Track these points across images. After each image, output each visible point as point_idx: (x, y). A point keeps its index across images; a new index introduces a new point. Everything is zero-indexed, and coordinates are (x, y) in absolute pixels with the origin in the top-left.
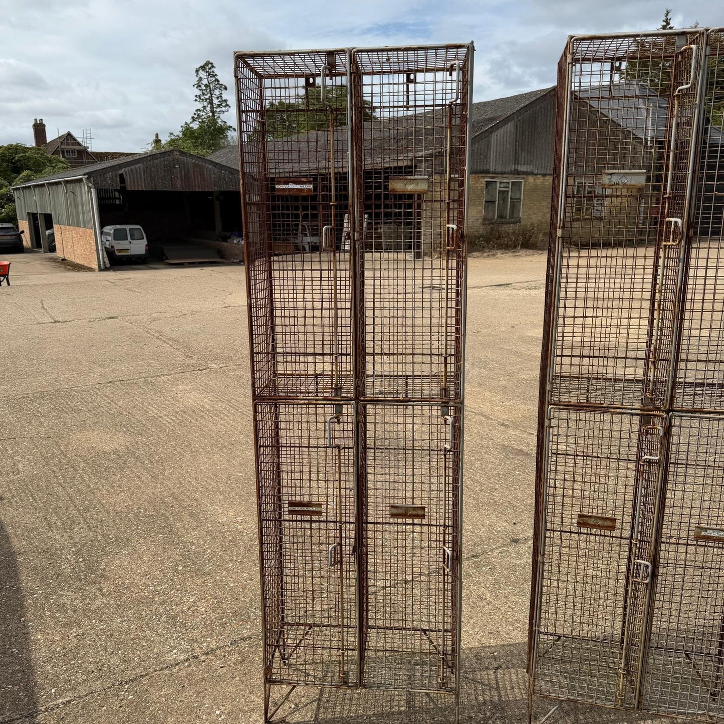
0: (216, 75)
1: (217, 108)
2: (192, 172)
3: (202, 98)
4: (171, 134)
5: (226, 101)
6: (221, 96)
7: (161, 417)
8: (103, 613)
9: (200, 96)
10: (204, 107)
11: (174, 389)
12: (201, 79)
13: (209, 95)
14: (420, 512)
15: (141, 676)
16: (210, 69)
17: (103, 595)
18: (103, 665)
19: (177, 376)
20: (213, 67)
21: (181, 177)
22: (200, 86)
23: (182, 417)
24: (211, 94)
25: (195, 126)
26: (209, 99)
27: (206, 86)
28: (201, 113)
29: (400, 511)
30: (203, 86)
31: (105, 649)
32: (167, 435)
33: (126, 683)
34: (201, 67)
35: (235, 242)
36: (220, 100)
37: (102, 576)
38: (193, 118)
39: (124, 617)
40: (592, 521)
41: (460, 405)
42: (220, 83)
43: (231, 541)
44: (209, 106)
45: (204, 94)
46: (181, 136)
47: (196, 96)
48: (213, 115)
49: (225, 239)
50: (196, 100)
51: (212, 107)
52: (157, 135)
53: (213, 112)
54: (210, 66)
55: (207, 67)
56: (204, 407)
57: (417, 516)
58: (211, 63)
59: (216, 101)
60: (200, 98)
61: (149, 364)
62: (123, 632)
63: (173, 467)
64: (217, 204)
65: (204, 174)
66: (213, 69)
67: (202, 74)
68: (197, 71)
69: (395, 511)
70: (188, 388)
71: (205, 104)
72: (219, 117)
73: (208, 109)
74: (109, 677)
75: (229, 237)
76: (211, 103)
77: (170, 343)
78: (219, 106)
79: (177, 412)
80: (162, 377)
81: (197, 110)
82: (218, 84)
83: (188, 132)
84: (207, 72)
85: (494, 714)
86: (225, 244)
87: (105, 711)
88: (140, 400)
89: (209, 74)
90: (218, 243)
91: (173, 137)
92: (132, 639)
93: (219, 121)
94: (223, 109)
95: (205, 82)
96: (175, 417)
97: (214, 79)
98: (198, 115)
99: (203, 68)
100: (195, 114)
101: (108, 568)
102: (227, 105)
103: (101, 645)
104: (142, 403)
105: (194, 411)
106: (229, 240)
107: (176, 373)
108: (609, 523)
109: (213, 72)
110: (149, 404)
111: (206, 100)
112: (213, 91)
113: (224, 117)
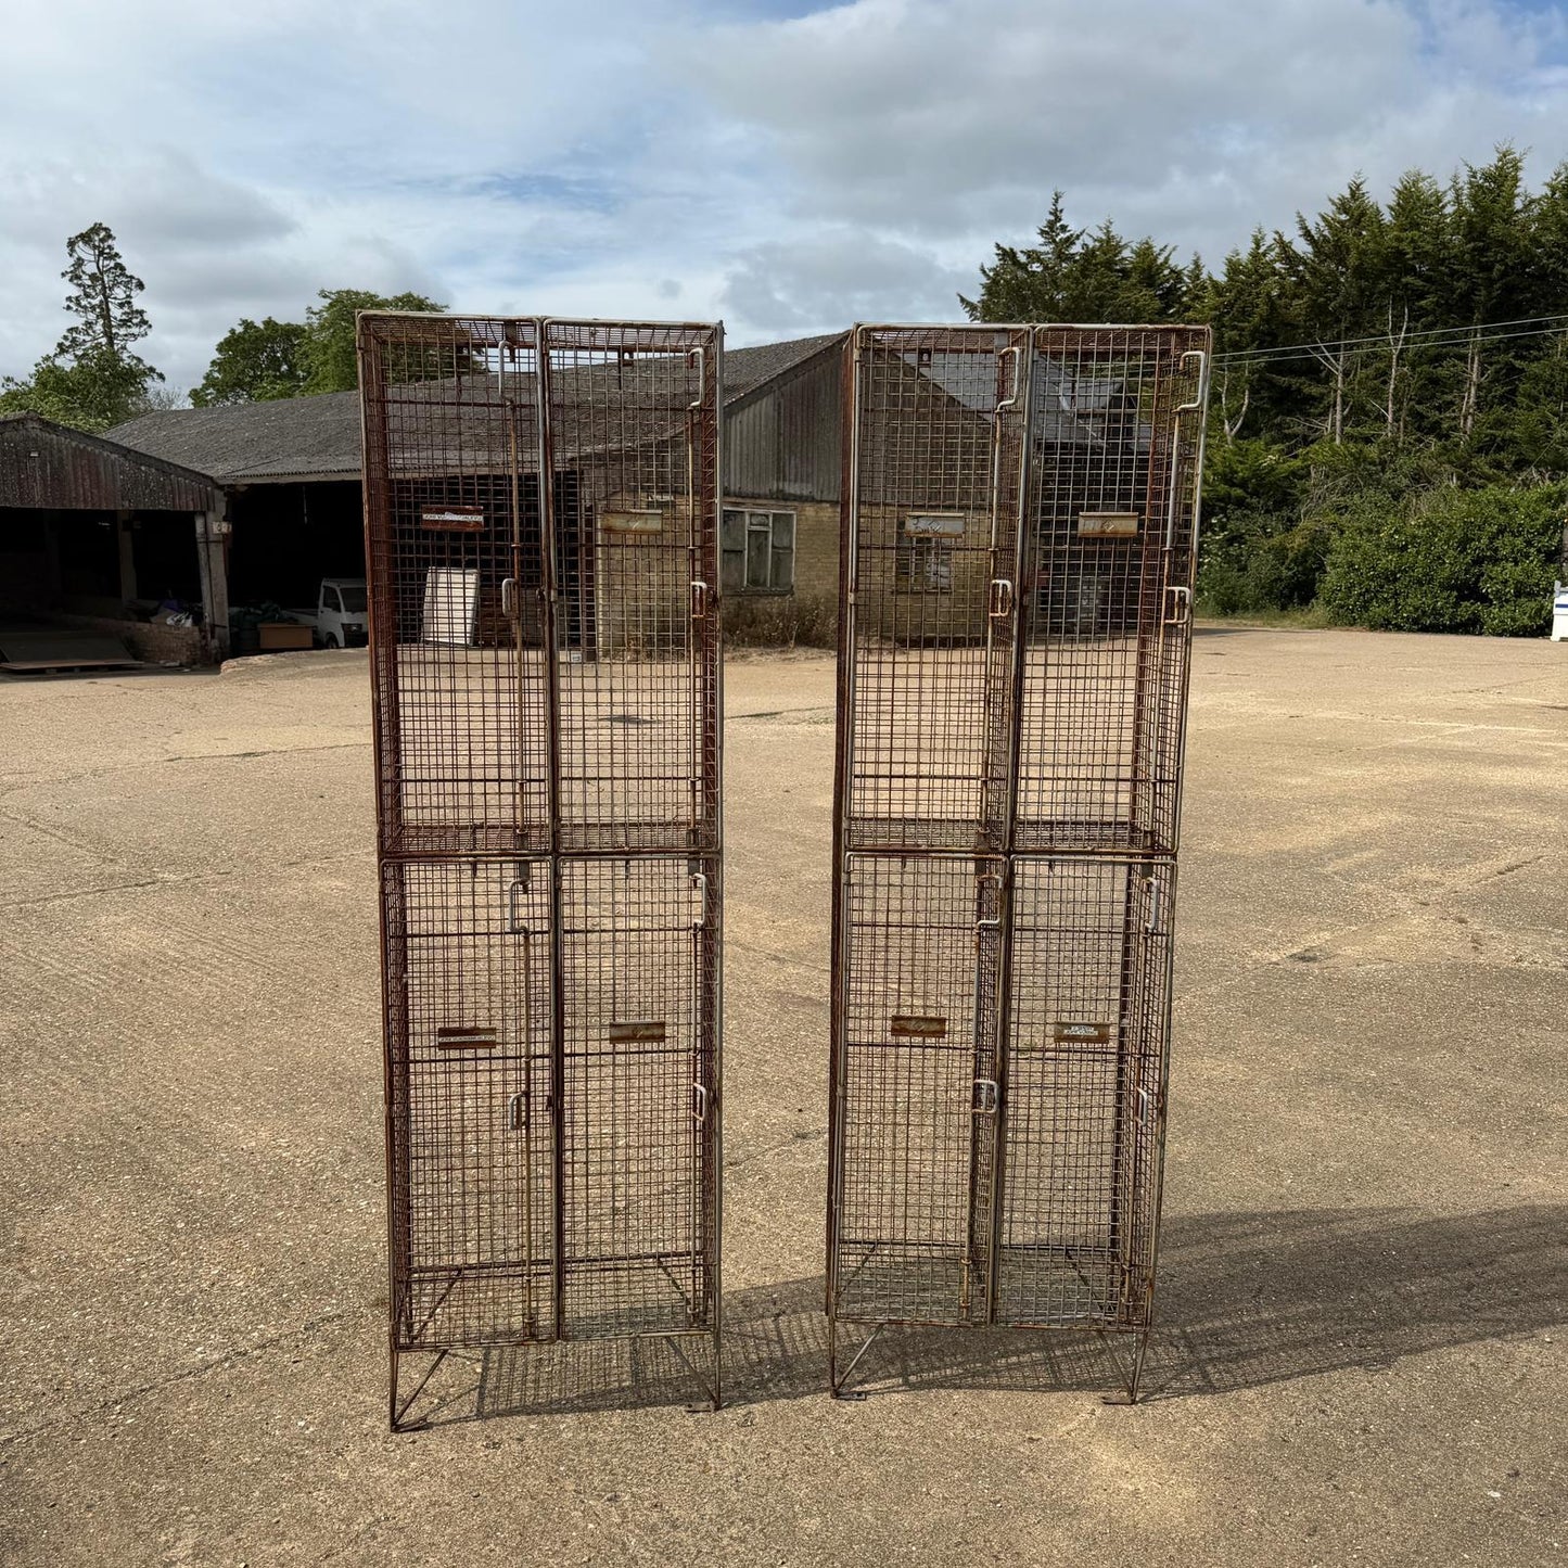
0: (117, 255)
1: (120, 326)
2: (69, 468)
3: (83, 303)
4: (8, 379)
5: (141, 313)
6: (129, 303)
7: (73, 976)
8: (40, 1306)
9: (77, 298)
10: (89, 324)
11: (88, 923)
12: (80, 262)
13: (101, 297)
14: (657, 1032)
15: (142, 1391)
16: (102, 240)
17: (32, 1278)
18: (61, 1383)
19: (90, 897)
20: (109, 236)
21: (43, 479)
22: (79, 278)
23: (121, 974)
24: (106, 298)
25: (67, 363)
26: (100, 306)
27: (93, 277)
28: (81, 337)
29: (625, 1032)
30: (84, 277)
31: (60, 1358)
32: (96, 1008)
33: (116, 1403)
34: (82, 236)
35: (169, 621)
36: (126, 309)
37: (21, 1249)
38: (60, 345)
39: (84, 1308)
40: (911, 1026)
41: (715, 856)
42: (128, 273)
43: (272, 1177)
44: (101, 321)
45: (87, 296)
46: (32, 384)
47: (69, 299)
48: (110, 342)
49: (145, 616)
50: (69, 308)
51: (108, 326)
53: (111, 338)
54: (102, 234)
55: (96, 237)
56: (165, 955)
57: (652, 1038)
58: (106, 229)
59: (116, 312)
60: (79, 304)
61: (21, 877)
62: (89, 1332)
63: (125, 1063)
64: (126, 542)
65: (98, 474)
66: (110, 242)
67: (84, 251)
68: (72, 244)
69: (617, 1033)
70: (120, 920)
71: (92, 317)
72: (124, 348)
73: (99, 327)
74: (79, 1399)
75: (155, 612)
76: (105, 315)
77: (60, 833)
78: (124, 323)
79: (108, 966)
80: (57, 902)
81: (71, 330)
82: (123, 275)
83: (50, 379)
84: (95, 247)
85: (776, 1374)
86: (145, 627)
87: (85, 1445)
88: (19, 947)
89: (101, 253)
90: (127, 624)
91: (12, 387)
92: (111, 1340)
93: (125, 355)
94: (135, 330)
95: (90, 268)
96: (106, 974)
97: (112, 264)
98: (74, 340)
99: (85, 238)
100: (65, 338)
101: (29, 1237)
102: (144, 322)
103: (49, 1354)
104: (25, 953)
105: (144, 962)
106: (153, 619)
107: (87, 893)
108: (935, 1027)
109: (110, 247)
110: (41, 952)
111: (93, 308)
112: (110, 289)
113: (136, 348)
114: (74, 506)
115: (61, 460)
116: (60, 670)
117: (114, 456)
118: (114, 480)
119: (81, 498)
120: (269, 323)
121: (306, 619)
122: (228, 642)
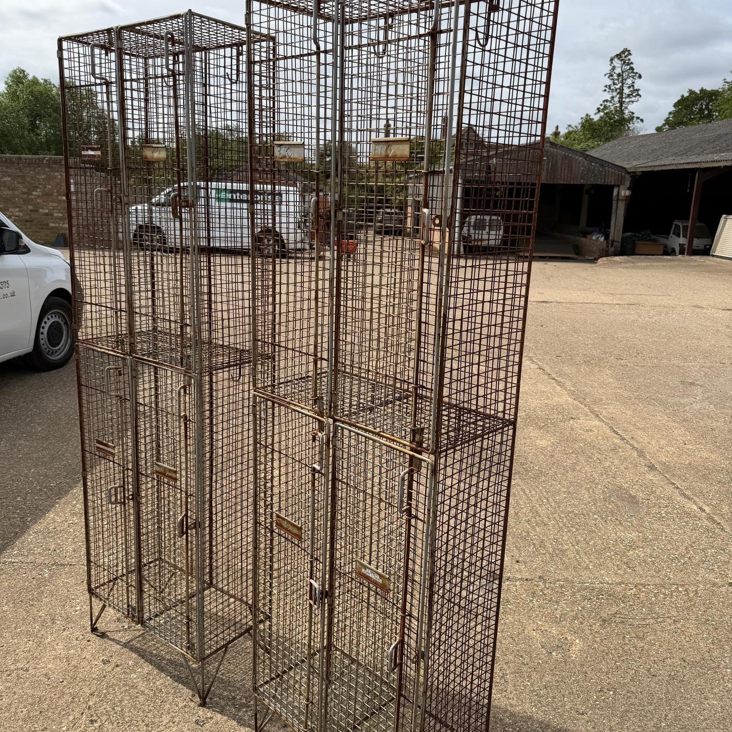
0: (632, 63)
1: (626, 98)
2: (559, 164)
3: (612, 87)
4: (569, 126)
5: (638, 90)
6: (633, 86)
9: (610, 86)
10: (613, 98)
12: (614, 68)
13: (620, 84)
16: (626, 57)
20: (630, 54)
22: (612, 76)
24: (623, 84)
25: (596, 118)
26: (619, 89)
27: (619, 75)
28: (608, 104)
30: (615, 75)
34: (617, 55)
35: (594, 238)
36: (631, 89)
38: (598, 109)
42: (635, 71)
44: (618, 96)
45: (614, 84)
46: (579, 127)
47: (606, 86)
48: (621, 106)
49: (585, 234)
50: (605, 90)
51: (621, 98)
52: (557, 127)
53: (621, 102)
54: (627, 53)
55: (624, 56)
58: (629, 51)
59: (627, 91)
60: (610, 88)
64: (586, 198)
65: (572, 167)
66: (629, 57)
67: (617, 63)
68: (612, 60)
71: (615, 94)
72: (626, 108)
73: (616, 99)
75: (591, 233)
76: (621, 92)
78: (629, 96)
81: (604, 101)
82: (633, 72)
83: (588, 124)
84: (622, 60)
86: (584, 239)
89: (624, 63)
90: (578, 238)
91: (571, 129)
93: (626, 112)
94: (633, 99)
95: (618, 71)
97: (628, 67)
98: (605, 106)
99: (618, 56)
100: (601, 105)
102: (638, 95)
106: (588, 236)
109: (629, 60)
111: (616, 90)
112: (626, 80)
113: (633, 108)
114: (559, 182)
115: (556, 161)
116: (540, 257)
117: (581, 158)
118: (579, 170)
119: (563, 178)
120: (702, 90)
121: (663, 241)
122: (619, 249)
